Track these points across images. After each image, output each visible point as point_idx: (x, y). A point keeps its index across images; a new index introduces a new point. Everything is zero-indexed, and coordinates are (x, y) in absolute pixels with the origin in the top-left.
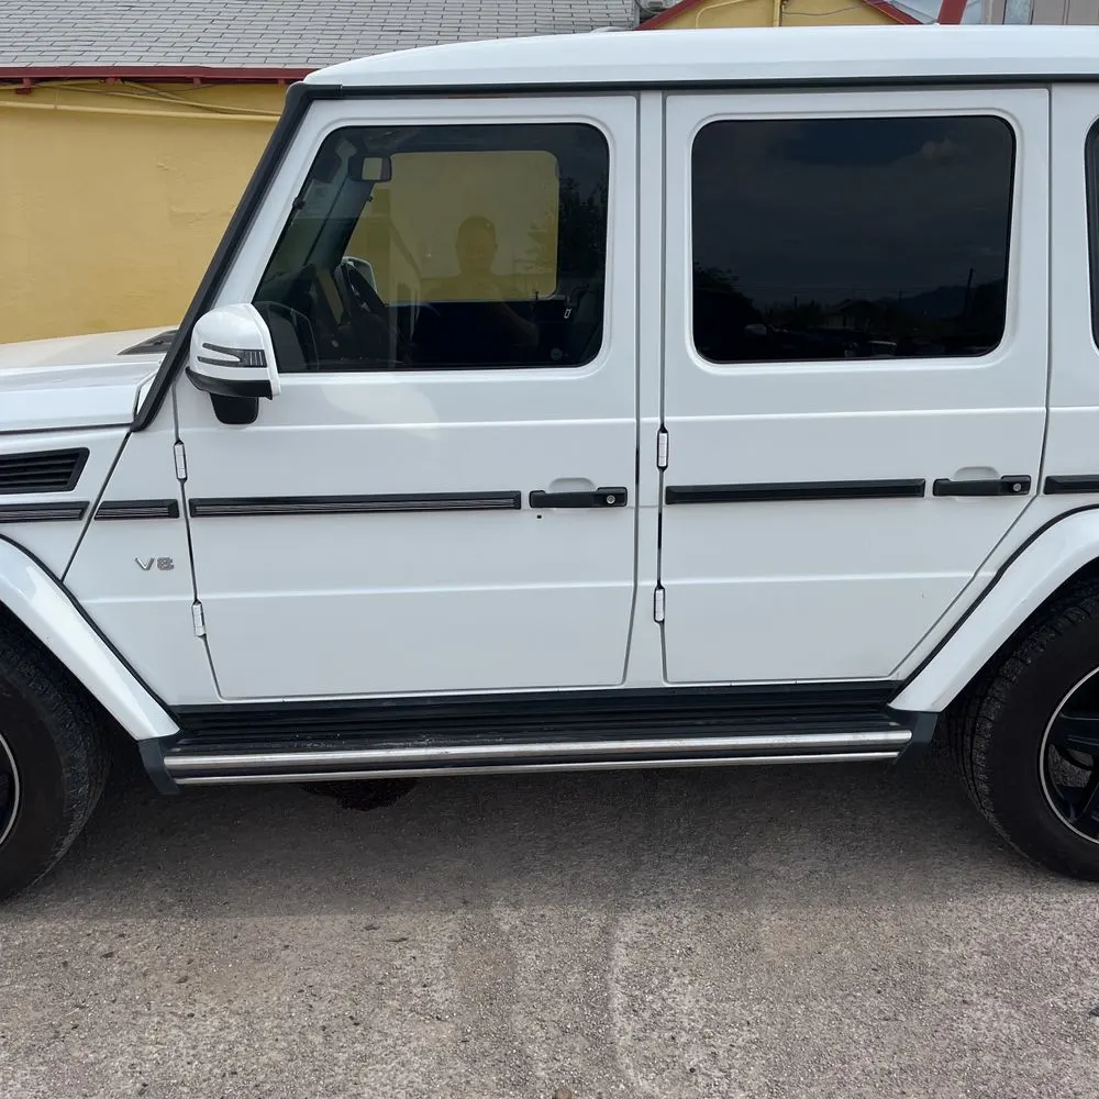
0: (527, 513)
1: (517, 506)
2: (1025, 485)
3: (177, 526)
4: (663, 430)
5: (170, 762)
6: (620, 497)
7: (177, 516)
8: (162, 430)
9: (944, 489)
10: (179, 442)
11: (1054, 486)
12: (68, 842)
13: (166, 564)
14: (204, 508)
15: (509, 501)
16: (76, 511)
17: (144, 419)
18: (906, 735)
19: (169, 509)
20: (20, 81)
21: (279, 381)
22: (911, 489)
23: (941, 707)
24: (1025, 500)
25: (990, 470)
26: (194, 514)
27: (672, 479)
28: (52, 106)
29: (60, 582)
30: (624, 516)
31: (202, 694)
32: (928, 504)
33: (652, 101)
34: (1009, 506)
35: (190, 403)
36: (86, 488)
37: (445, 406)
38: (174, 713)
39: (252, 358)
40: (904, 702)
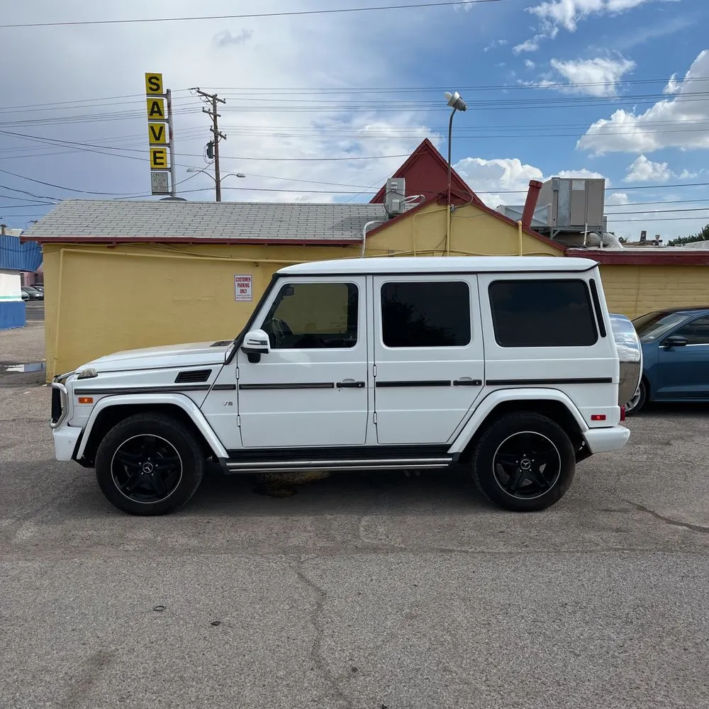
0: (336, 390)
1: (333, 387)
2: (480, 383)
3: (235, 392)
4: (375, 365)
5: (228, 464)
6: (363, 385)
7: (235, 389)
8: (233, 364)
9: (456, 383)
10: (237, 368)
11: (490, 383)
12: (195, 490)
13: (231, 404)
14: (242, 387)
15: (330, 386)
16: (206, 388)
17: (228, 362)
18: (451, 459)
19: (232, 387)
20: (112, 243)
21: (270, 350)
22: (447, 383)
23: (461, 451)
24: (481, 387)
25: (470, 378)
26: (241, 388)
27: (379, 379)
28: (124, 254)
29: (199, 409)
30: (364, 391)
31: (236, 445)
32: (452, 388)
33: (369, 278)
34: (476, 389)
35: (242, 357)
36: (210, 381)
37: (313, 358)
38: (228, 451)
39: (264, 343)
40: (451, 451)
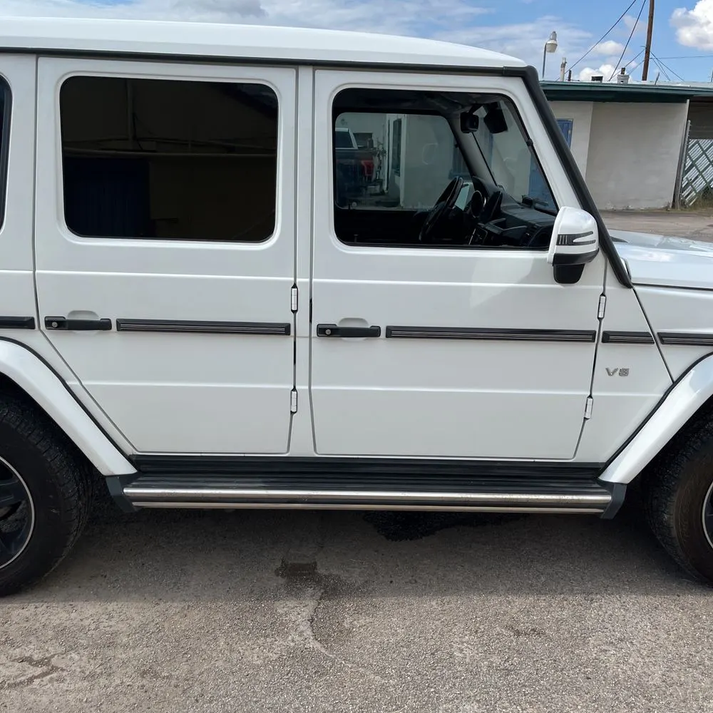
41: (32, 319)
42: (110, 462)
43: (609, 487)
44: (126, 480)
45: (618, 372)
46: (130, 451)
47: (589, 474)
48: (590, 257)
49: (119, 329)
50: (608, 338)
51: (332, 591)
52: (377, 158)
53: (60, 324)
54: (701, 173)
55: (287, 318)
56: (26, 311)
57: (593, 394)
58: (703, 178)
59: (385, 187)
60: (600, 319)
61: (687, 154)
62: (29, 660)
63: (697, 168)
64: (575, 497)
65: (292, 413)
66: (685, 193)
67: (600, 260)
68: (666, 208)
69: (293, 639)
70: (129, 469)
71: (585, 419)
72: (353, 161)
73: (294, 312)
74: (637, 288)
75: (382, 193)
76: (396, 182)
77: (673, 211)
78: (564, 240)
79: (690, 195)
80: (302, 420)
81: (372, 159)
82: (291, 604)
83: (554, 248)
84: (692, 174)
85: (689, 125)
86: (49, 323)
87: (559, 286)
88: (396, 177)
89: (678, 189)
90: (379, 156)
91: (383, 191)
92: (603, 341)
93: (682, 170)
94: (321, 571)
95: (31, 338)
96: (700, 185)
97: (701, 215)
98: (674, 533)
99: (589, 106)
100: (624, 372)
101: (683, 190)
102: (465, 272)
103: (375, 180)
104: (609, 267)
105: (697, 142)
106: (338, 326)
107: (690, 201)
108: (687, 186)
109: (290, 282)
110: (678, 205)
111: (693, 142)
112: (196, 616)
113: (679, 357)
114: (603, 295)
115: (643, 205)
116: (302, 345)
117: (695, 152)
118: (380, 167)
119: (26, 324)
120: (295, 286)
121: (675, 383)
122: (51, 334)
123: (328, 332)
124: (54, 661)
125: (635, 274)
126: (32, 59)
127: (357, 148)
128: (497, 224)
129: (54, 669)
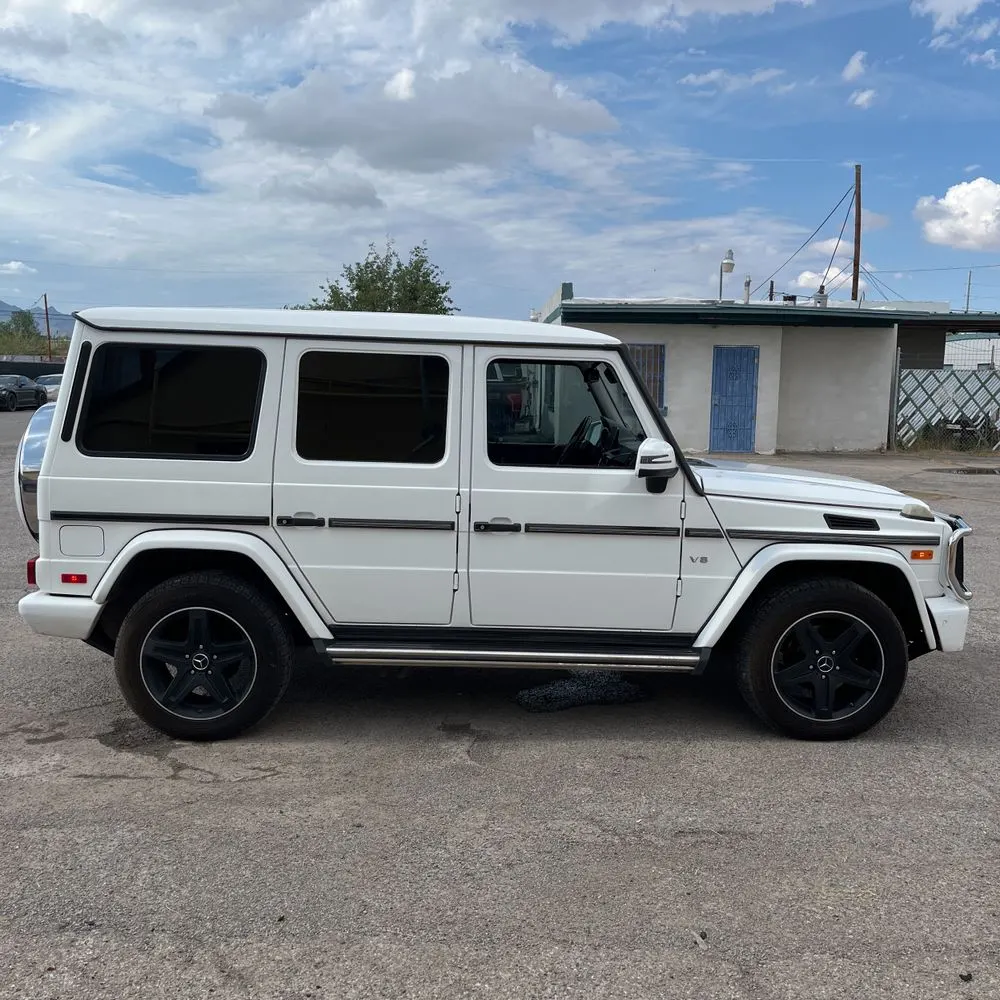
41: (268, 518)
42: (317, 629)
43: (699, 651)
44: (328, 643)
45: (699, 559)
46: (330, 621)
47: (685, 642)
48: (673, 472)
49: (330, 525)
50: (690, 533)
51: (484, 738)
52: (527, 392)
53: (287, 522)
54: (918, 409)
55: (452, 518)
56: (265, 513)
57: (682, 577)
58: (922, 414)
59: (537, 425)
60: (683, 519)
61: (900, 386)
62: (259, 769)
63: (912, 402)
64: (671, 658)
65: (455, 591)
66: (902, 432)
67: (679, 475)
68: (880, 449)
69: (455, 760)
70: (328, 635)
71: (678, 597)
72: (498, 395)
73: (458, 513)
74: (708, 497)
75: (533, 431)
76: (550, 417)
77: (889, 453)
78: (645, 460)
79: (907, 434)
80: (461, 595)
81: (519, 392)
82: (451, 743)
83: (639, 466)
84: (908, 409)
85: (899, 352)
86: (280, 521)
87: (650, 495)
88: (550, 413)
89: (893, 428)
90: (528, 388)
91: (534, 429)
92: (686, 536)
93: (895, 406)
94: (473, 727)
95: (266, 532)
96: (918, 422)
97: (922, 458)
98: (751, 688)
99: (778, 331)
100: (704, 560)
101: (900, 427)
102: (584, 484)
103: (524, 417)
104: (687, 481)
105: (910, 373)
106: (490, 523)
107: (909, 441)
108: (903, 423)
109: (455, 491)
110: (894, 446)
111: (905, 372)
112: (378, 750)
113: (745, 548)
114: (683, 501)
115: (852, 446)
116: (463, 537)
117: (909, 384)
118: (529, 401)
119: (263, 521)
120: (458, 494)
121: (743, 568)
122: (280, 530)
123: (482, 527)
124: (277, 769)
125: (708, 487)
126: (283, 340)
127: (502, 379)
128: (612, 453)
129: (278, 773)
